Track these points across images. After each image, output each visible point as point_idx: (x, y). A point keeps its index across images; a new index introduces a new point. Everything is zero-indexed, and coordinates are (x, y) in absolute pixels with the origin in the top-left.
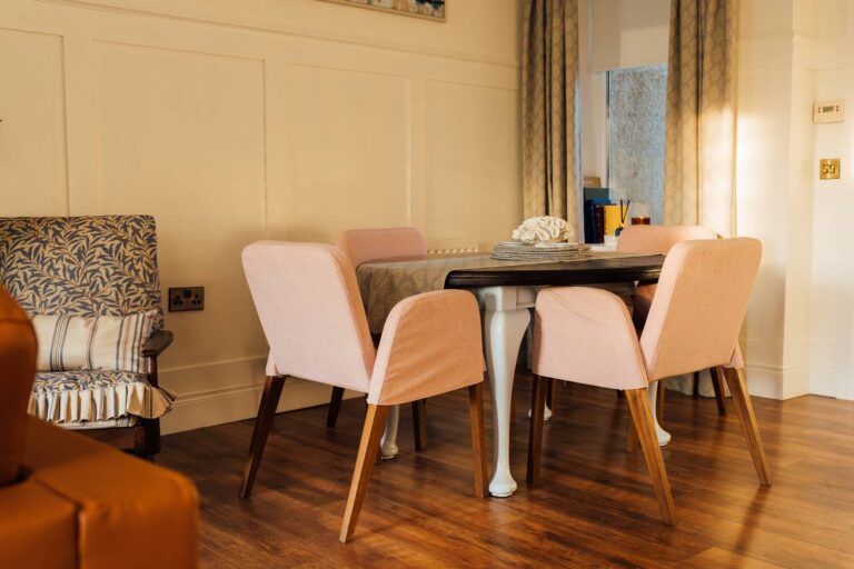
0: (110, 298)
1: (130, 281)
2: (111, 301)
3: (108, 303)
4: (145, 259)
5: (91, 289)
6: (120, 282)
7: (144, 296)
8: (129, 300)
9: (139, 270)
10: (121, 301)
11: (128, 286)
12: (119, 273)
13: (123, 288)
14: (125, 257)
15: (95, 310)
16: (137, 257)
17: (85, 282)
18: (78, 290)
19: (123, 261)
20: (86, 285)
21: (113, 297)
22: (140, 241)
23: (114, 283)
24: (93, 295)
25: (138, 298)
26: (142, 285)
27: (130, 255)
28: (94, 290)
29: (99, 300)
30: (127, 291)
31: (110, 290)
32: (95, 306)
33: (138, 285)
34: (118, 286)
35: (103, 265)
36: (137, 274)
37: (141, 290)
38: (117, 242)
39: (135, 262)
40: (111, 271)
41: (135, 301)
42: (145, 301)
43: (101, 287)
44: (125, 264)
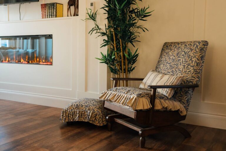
0: (180, 70)
1: (189, 65)
2: (180, 71)
3: (179, 71)
4: (197, 57)
5: (176, 66)
6: (185, 64)
7: (193, 70)
8: (186, 71)
9: (193, 61)
10: (183, 71)
11: (188, 66)
12: (186, 61)
13: (186, 67)
14: (190, 56)
15: (175, 73)
16: (194, 56)
17: (175, 63)
18: (173, 66)
19: (189, 57)
20: (175, 64)
21: (181, 70)
22: (197, 50)
23: (184, 64)
24: (176, 68)
25: (190, 71)
26: (193, 66)
27: (192, 55)
28: (177, 66)
29: (177, 70)
30: (186, 68)
31: (181, 67)
32: (175, 72)
33: (191, 66)
34: (184, 66)
35: (182, 58)
36: (192, 62)
37: (192, 68)
38: (190, 50)
39: (193, 57)
40: (184, 60)
41: (188, 72)
42: (192, 72)
43: (179, 66)
44: (189, 58)
